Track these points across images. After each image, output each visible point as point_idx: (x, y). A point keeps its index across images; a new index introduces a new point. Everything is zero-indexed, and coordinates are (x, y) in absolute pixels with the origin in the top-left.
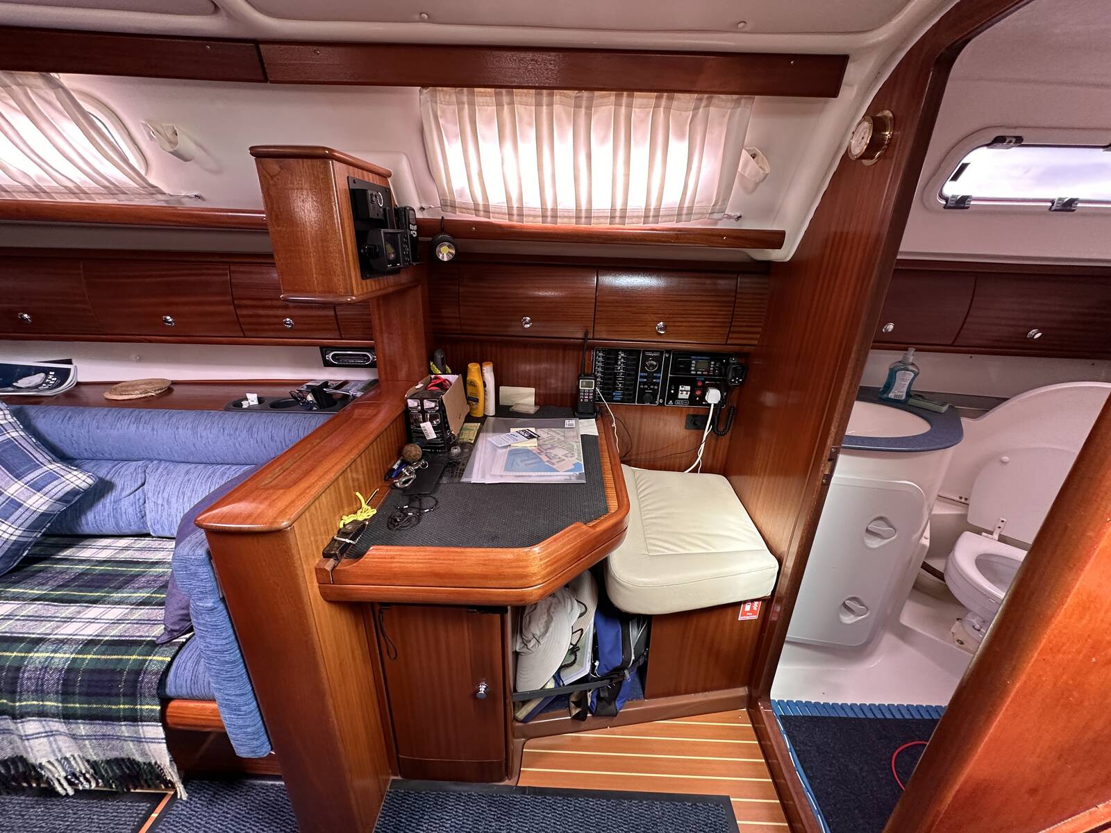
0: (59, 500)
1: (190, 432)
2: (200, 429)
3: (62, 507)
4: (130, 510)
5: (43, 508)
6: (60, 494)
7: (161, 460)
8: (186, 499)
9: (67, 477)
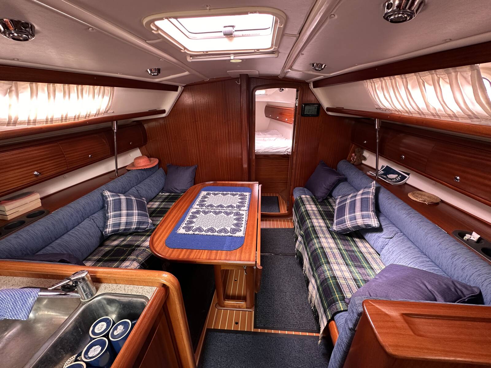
0: (365, 225)
1: (424, 233)
2: (430, 235)
3: (364, 227)
4: (380, 243)
5: (360, 224)
6: (366, 224)
7: (404, 234)
8: (399, 257)
9: (372, 219)
